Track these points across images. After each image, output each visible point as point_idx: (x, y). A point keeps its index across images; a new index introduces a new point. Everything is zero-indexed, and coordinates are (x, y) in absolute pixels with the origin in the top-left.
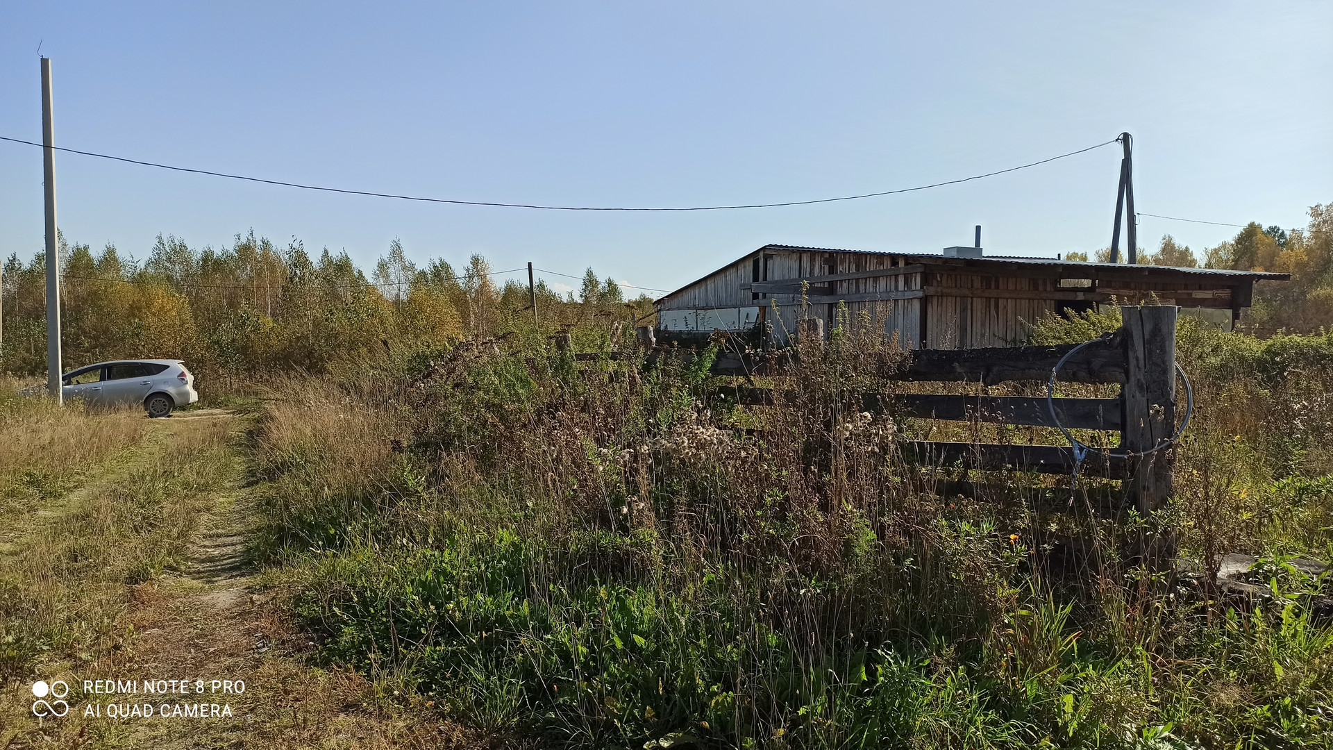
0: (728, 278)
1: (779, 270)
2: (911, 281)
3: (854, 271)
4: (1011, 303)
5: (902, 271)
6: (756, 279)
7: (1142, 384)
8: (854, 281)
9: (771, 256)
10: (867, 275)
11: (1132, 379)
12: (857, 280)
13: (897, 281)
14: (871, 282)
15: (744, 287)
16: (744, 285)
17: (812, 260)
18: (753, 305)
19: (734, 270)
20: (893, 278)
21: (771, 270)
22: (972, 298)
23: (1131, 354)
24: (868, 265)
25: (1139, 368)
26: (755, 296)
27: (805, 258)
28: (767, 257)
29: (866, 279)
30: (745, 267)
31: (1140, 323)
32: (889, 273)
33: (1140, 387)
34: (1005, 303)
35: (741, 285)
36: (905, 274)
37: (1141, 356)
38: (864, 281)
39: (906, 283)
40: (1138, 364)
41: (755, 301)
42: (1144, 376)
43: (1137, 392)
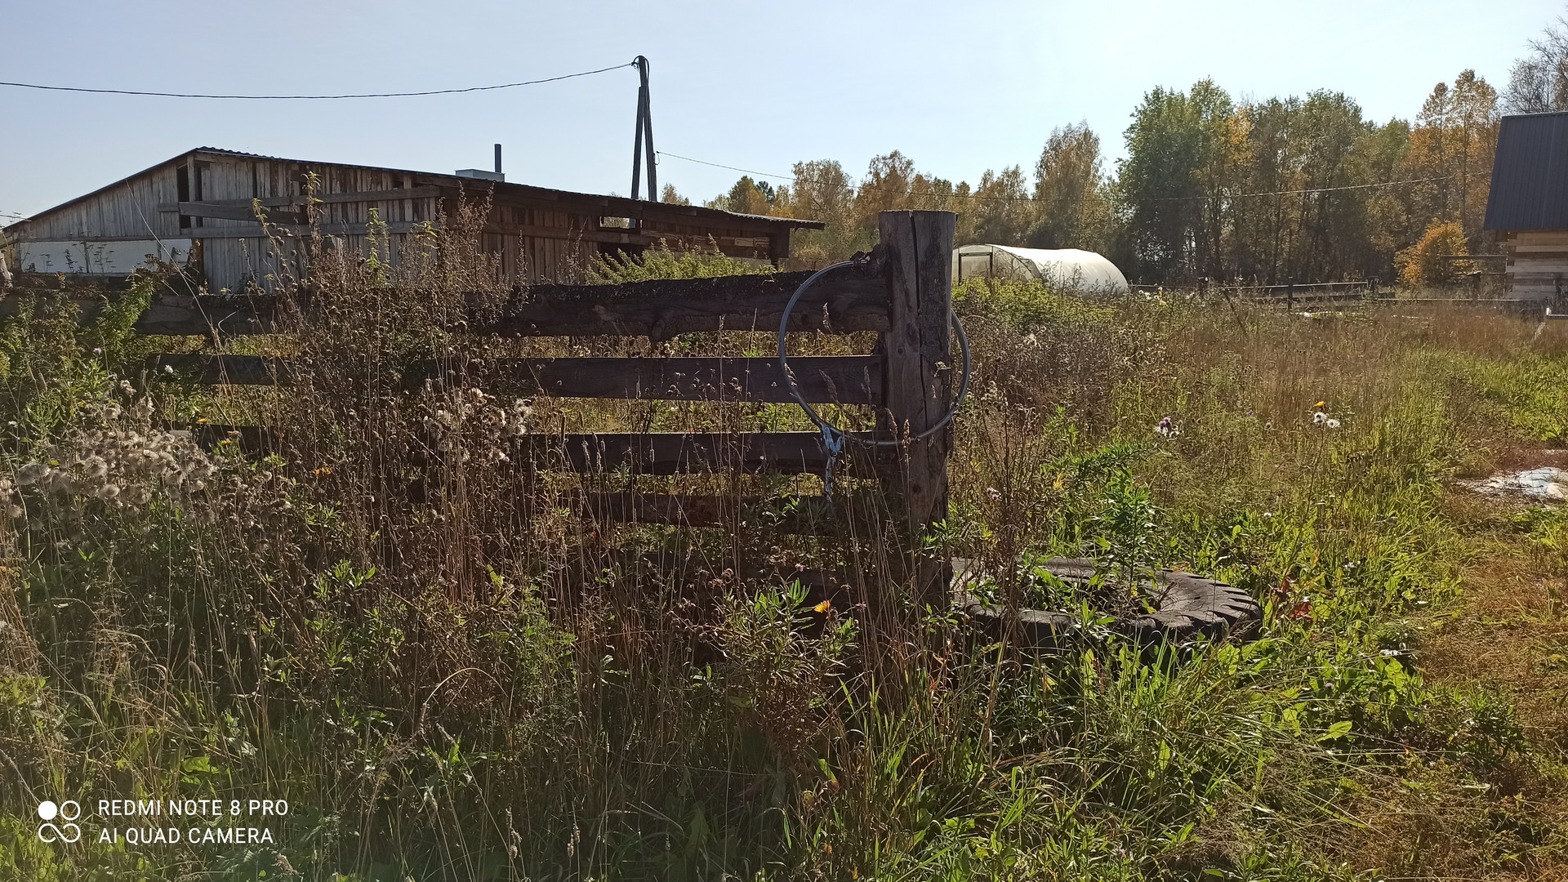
0: (137, 194)
1: (219, 185)
2: (423, 209)
3: (339, 191)
4: (548, 243)
5: (409, 194)
6: (183, 195)
7: (914, 332)
8: (340, 206)
9: (207, 165)
10: (359, 198)
11: (899, 324)
12: (344, 205)
13: (402, 209)
14: (365, 209)
15: (164, 209)
16: (165, 205)
17: (273, 174)
18: (181, 236)
19: (146, 182)
20: (397, 204)
21: (208, 184)
22: (502, 235)
23: (897, 286)
24: (359, 184)
25: (910, 307)
26: (185, 222)
27: (261, 169)
28: (199, 167)
29: (357, 203)
30: (163, 179)
31: (911, 236)
32: (390, 196)
33: (910, 335)
34: (542, 243)
35: (159, 206)
36: (413, 199)
37: (913, 289)
38: (354, 206)
39: (416, 210)
40: (908, 301)
41: (185, 231)
42: (917, 319)
43: (906, 345)
